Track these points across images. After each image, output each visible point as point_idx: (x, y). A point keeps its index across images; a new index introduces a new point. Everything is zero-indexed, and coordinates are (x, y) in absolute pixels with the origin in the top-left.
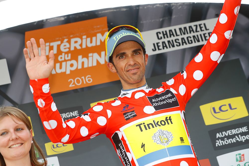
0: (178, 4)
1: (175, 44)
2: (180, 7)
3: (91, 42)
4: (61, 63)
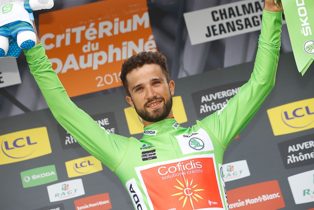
1: (236, 26)
3: (126, 26)
4: (86, 55)
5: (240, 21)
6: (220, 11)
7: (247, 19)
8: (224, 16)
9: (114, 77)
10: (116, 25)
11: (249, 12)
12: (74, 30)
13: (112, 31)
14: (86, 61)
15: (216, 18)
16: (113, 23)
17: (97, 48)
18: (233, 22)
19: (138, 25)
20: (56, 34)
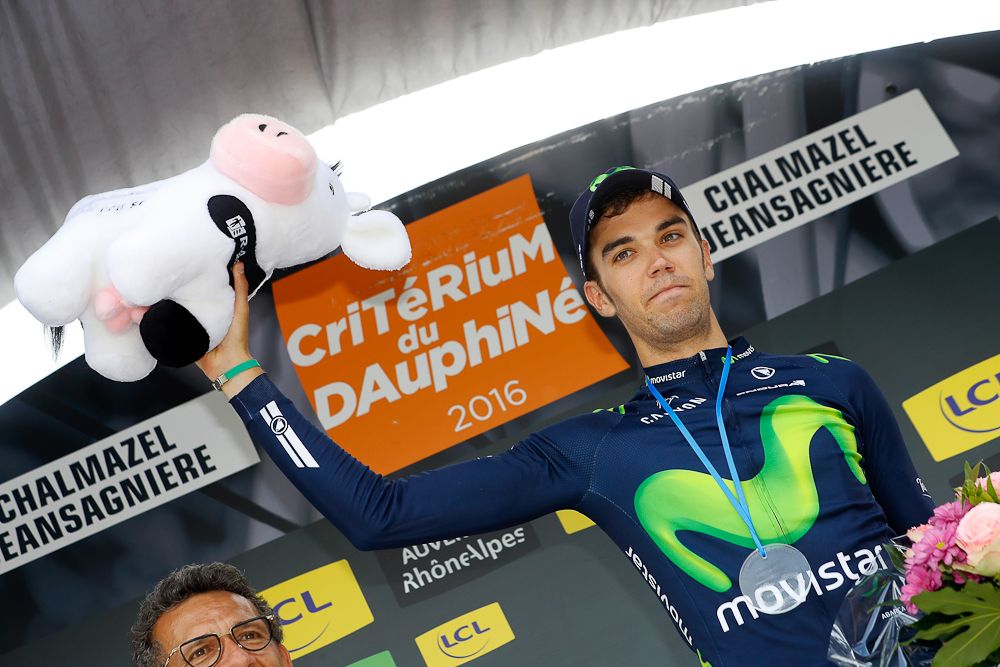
0: (756, 82)
1: (775, 214)
2: (765, 89)
3: (496, 269)
4: (410, 359)
5: (782, 199)
6: (725, 184)
7: (796, 192)
8: (737, 195)
9: (493, 399)
10: (471, 270)
11: (798, 175)
12: (366, 305)
13: (464, 286)
14: (413, 376)
15: (719, 205)
16: (462, 266)
17: (435, 336)
18: (763, 206)
19: (526, 257)
20: (323, 323)
